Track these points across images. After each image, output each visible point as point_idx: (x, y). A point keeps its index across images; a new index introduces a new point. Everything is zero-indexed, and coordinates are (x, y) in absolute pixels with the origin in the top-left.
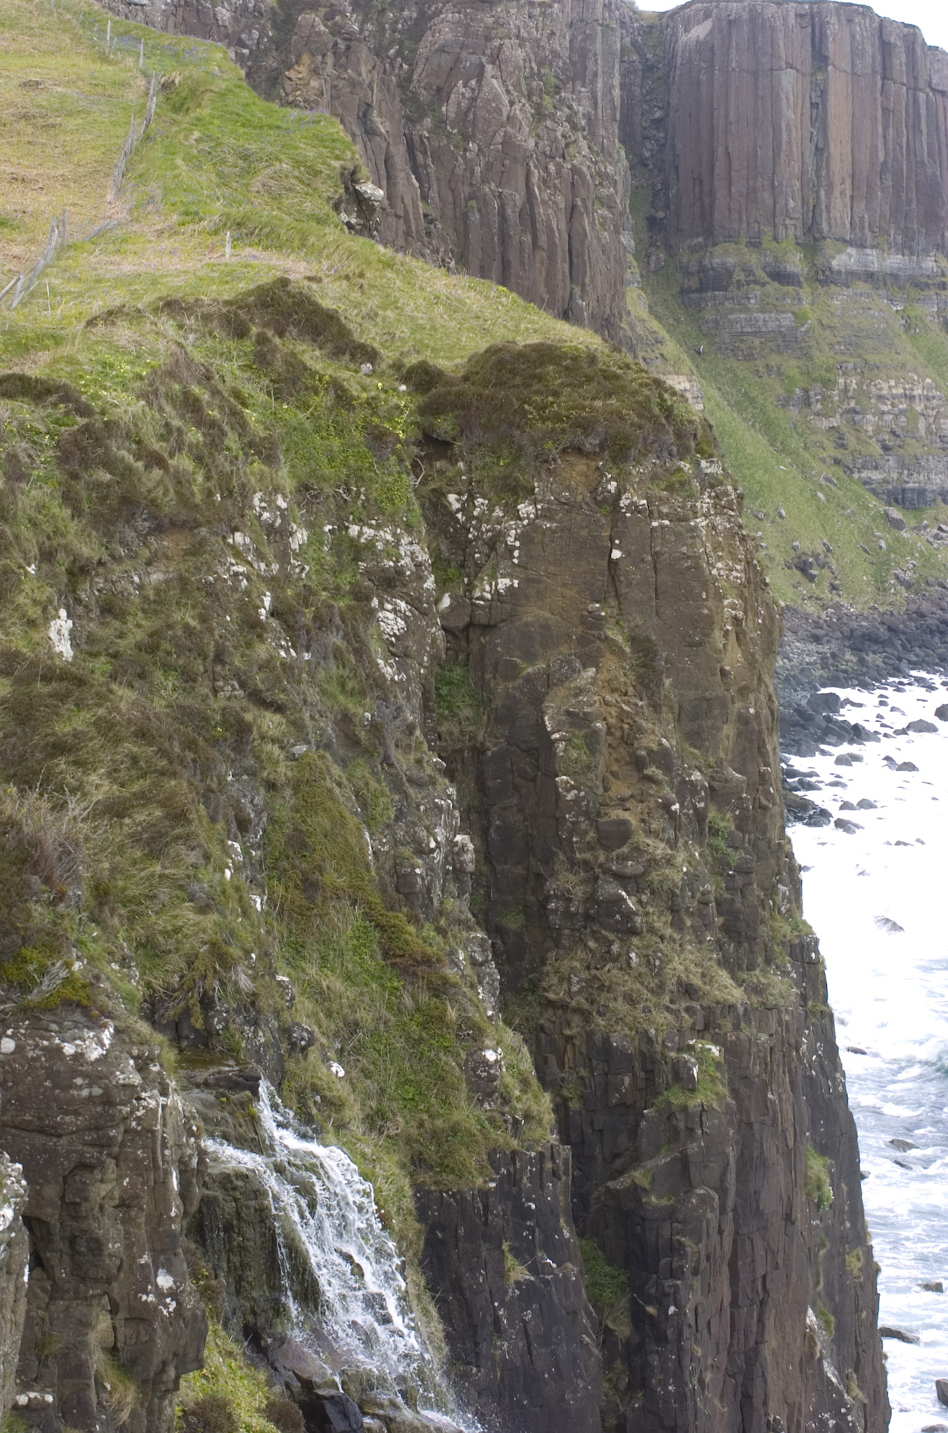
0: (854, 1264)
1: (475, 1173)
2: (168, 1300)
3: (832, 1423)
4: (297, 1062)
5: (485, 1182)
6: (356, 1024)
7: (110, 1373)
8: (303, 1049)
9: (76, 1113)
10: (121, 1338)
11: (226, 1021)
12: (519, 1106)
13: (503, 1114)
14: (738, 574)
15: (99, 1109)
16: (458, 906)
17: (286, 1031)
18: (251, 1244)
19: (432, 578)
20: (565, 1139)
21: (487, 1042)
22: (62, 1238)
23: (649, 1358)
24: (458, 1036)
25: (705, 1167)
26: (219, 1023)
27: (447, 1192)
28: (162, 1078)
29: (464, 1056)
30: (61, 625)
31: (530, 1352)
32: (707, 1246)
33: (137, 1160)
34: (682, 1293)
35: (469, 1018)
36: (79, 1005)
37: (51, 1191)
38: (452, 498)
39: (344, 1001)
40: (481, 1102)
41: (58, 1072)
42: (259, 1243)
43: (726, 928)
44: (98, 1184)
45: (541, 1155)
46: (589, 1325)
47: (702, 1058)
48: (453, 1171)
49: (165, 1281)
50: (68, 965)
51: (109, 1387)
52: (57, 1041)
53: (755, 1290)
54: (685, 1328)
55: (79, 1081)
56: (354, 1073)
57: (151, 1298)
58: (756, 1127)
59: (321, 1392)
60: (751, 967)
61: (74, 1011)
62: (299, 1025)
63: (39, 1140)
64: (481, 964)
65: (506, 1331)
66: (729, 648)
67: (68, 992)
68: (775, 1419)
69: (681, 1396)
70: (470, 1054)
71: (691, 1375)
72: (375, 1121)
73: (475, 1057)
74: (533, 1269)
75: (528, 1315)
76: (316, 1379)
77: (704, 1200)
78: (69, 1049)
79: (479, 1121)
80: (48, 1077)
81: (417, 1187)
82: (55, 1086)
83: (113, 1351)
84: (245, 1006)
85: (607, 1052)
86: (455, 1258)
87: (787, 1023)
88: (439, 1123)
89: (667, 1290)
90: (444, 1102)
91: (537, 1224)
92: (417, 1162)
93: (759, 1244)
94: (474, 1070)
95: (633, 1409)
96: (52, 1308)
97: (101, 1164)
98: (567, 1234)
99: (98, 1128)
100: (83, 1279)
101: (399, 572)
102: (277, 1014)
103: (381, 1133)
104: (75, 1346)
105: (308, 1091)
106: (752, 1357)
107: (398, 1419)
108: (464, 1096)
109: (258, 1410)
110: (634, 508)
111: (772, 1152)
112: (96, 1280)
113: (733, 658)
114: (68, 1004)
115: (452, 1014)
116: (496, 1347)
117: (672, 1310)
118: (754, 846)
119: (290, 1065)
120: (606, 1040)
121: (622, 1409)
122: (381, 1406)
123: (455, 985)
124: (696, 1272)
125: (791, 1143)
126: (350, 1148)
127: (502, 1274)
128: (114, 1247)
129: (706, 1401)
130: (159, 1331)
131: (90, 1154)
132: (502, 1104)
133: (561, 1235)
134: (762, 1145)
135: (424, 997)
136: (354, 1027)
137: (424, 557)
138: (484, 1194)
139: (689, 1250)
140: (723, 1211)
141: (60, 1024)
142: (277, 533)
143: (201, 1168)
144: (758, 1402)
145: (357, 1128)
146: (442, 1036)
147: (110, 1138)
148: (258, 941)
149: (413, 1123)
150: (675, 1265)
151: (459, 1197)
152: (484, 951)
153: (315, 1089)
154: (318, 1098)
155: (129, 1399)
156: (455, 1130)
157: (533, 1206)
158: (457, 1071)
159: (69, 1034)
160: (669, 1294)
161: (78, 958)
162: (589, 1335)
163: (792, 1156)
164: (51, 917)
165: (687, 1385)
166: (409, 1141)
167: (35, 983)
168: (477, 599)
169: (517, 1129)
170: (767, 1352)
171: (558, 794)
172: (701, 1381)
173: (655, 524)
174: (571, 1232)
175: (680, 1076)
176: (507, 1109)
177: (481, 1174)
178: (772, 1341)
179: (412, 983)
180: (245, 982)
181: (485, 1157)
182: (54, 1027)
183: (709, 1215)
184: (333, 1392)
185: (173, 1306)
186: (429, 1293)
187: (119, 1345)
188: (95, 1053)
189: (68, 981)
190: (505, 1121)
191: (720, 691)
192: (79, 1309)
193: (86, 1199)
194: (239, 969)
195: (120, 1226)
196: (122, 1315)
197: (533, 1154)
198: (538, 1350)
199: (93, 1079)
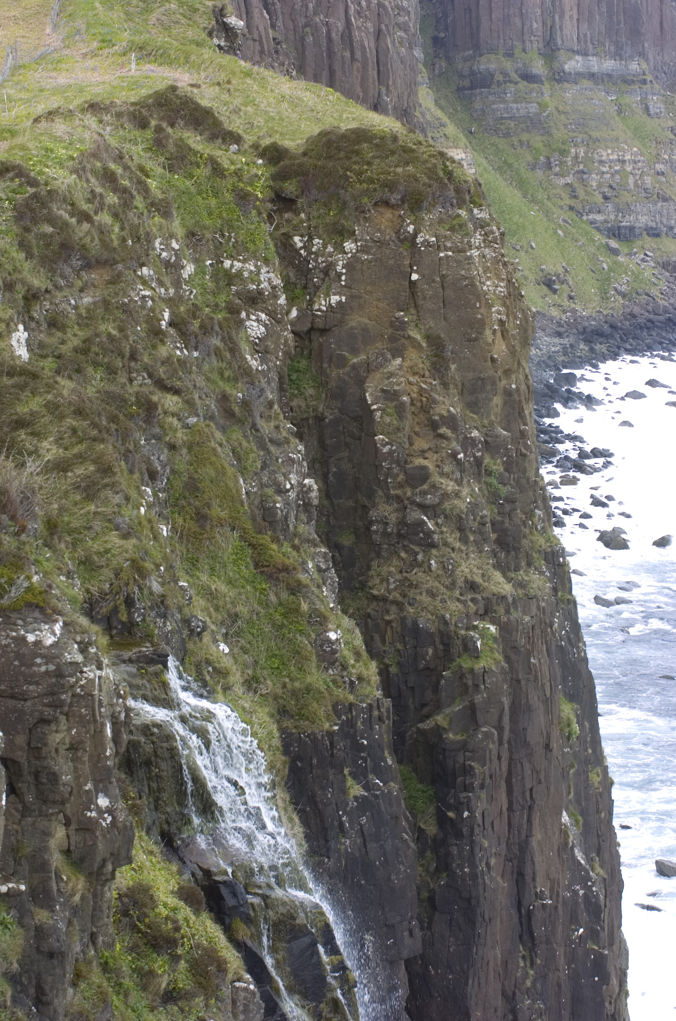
0: (595, 778)
1: (324, 720)
2: (106, 815)
3: (581, 892)
4: (195, 643)
5: (331, 726)
6: (236, 615)
7: (66, 868)
8: (199, 634)
9: (37, 683)
10: (73, 842)
11: (144, 615)
12: (354, 671)
13: (343, 677)
14: (502, 289)
15: (53, 680)
16: (307, 529)
17: (187, 622)
18: (165, 773)
19: (284, 296)
20: (387, 695)
21: (330, 626)
22: (29, 773)
23: (451, 849)
24: (309, 622)
25: (487, 712)
26: (138, 616)
27: (304, 734)
28: (98, 657)
29: (313, 636)
30: (20, 335)
31: (365, 847)
32: (490, 769)
33: (81, 717)
34: (473, 802)
35: (316, 610)
36: (37, 606)
37: (21, 740)
38: (297, 239)
39: (227, 599)
40: (327, 669)
41: (24, 654)
42: (170, 773)
43: (498, 541)
44: (54, 734)
45: (370, 706)
46: (407, 827)
47: (484, 634)
48: (307, 718)
49: (103, 802)
50: (29, 578)
51: (65, 878)
52: (22, 632)
53: (524, 799)
54: (476, 827)
55: (38, 661)
56: (236, 650)
57: (94, 814)
58: (523, 682)
59: (217, 878)
60: (517, 569)
61: (34, 611)
62: (196, 617)
63: (11, 703)
64: (325, 571)
65: (348, 832)
66: (497, 342)
67: (29, 597)
68: (541, 891)
69: (474, 876)
70: (318, 635)
71: (481, 860)
72: (251, 684)
73: (322, 637)
74: (366, 787)
75: (364, 820)
76: (214, 869)
77: (487, 735)
78: (31, 638)
79: (325, 682)
80: (16, 658)
81: (282, 730)
82: (22, 665)
83: (67, 852)
84: (157, 604)
85: (416, 630)
86: (311, 780)
87: (543, 608)
88: (297, 684)
89: (462, 800)
90: (300, 669)
91: (369, 755)
92: (282, 713)
93: (527, 765)
94: (321, 646)
95: (440, 885)
96: (23, 823)
97: (56, 720)
98: (390, 762)
99: (53, 694)
100: (45, 802)
101: (260, 293)
102: (180, 609)
103: (256, 692)
104: (40, 849)
105: (203, 664)
106: (524, 847)
107: (273, 896)
108: (314, 665)
109: (172, 892)
110: (426, 243)
111: (534, 699)
112: (54, 802)
113: (500, 349)
114: (30, 605)
115: (305, 607)
116: (341, 844)
117: (466, 814)
118: (518, 482)
119: (190, 646)
120: (415, 623)
121: (432, 886)
122: (260, 887)
123: (306, 586)
124: (482, 787)
125: (548, 694)
126: (234, 704)
127: (344, 791)
128: (66, 778)
129: (492, 879)
130: (100, 838)
131: (48, 712)
132: (342, 670)
133: (386, 762)
134: (527, 695)
135: (284, 595)
136: (235, 617)
137: (277, 281)
138: (330, 734)
139: (477, 771)
140: (501, 743)
141: (24, 620)
142: (173, 267)
143: (128, 721)
144: (528, 879)
145: (239, 690)
146: (298, 622)
147: (62, 701)
148: (165, 558)
149: (280, 686)
150: (467, 782)
151: (312, 737)
152: (326, 561)
153: (208, 662)
154: (210, 669)
155: (80, 887)
156: (308, 689)
157: (366, 743)
158: (309, 647)
159: (30, 627)
160: (463, 803)
161: (36, 573)
162: (407, 834)
163: (549, 704)
164: (16, 544)
165: (477, 867)
166: (276, 698)
167: (5, 591)
168: (316, 311)
169: (353, 688)
170: (534, 843)
171: (377, 450)
172: (488, 865)
173: (442, 255)
174: (393, 760)
175: (468, 647)
176: (345, 673)
177: (328, 720)
178: (538, 835)
179: (276, 585)
180: (156, 587)
181: (330, 708)
182: (20, 622)
183: (491, 746)
184: (226, 878)
185: (109, 819)
186: (292, 806)
187: (72, 848)
188: (49, 640)
189: (29, 589)
190: (344, 682)
191: (491, 372)
192: (42, 824)
193: (46, 745)
194: (152, 578)
195: (70, 764)
196: (73, 827)
197: (364, 705)
198: (372, 846)
199: (49, 659)
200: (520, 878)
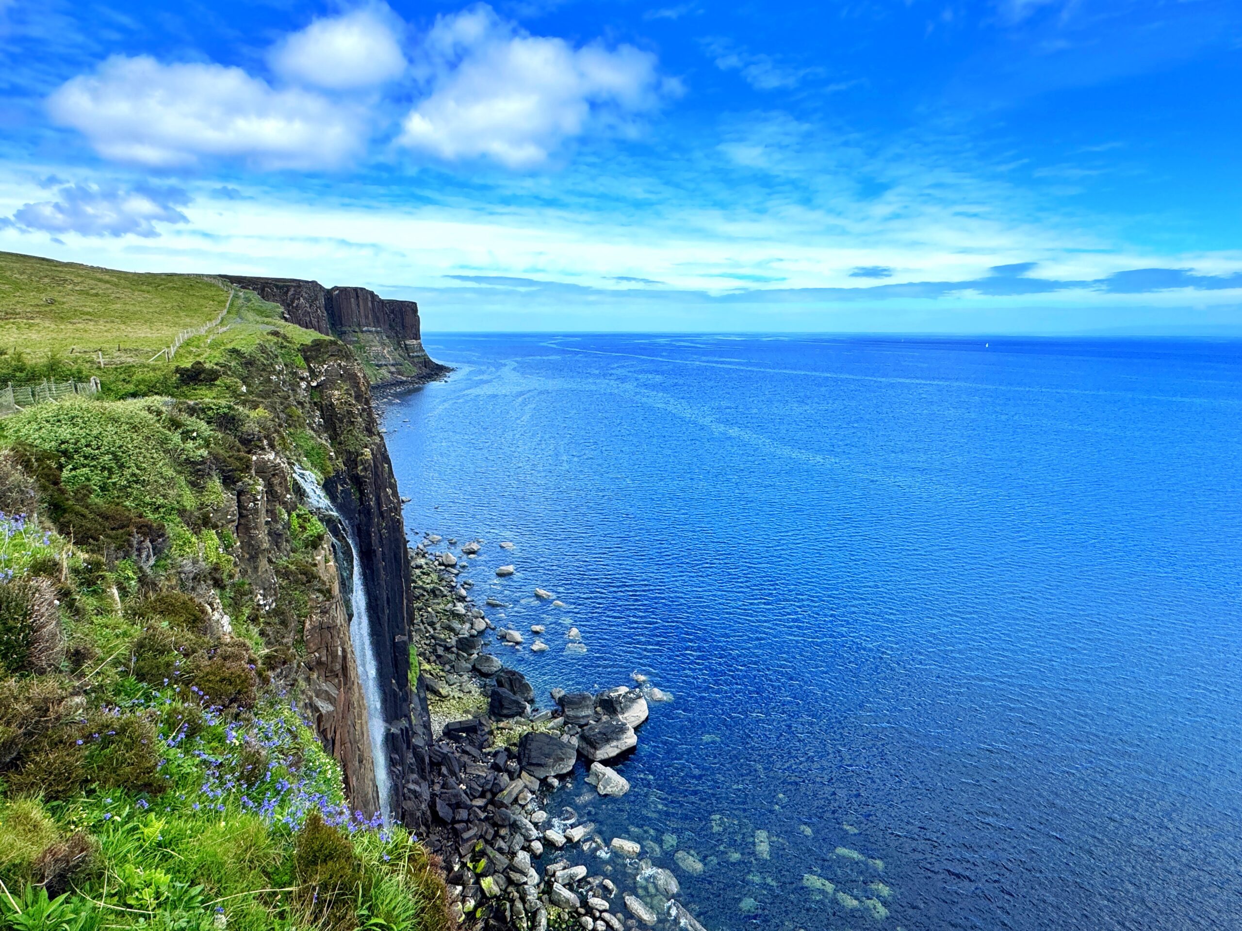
1: (331, 473)
2: (290, 499)
3: (392, 506)
9: (269, 468)
13: (335, 463)
15: (274, 467)
16: (322, 431)
19: (310, 378)
20: (345, 466)
22: (269, 491)
23: (363, 499)
25: (368, 468)
27: (328, 477)
30: (244, 388)
32: (370, 481)
33: (282, 476)
34: (367, 488)
38: (311, 365)
40: (331, 461)
43: (367, 431)
44: (275, 481)
45: (342, 469)
47: (366, 451)
48: (328, 473)
49: (288, 496)
52: (264, 456)
53: (378, 487)
54: (368, 494)
55: (269, 463)
56: (309, 459)
57: (287, 499)
58: (376, 461)
60: (372, 436)
63: (262, 474)
64: (327, 440)
65: (340, 497)
68: (384, 506)
69: (369, 504)
71: (370, 501)
72: (313, 466)
73: (328, 454)
74: (343, 487)
75: (343, 494)
77: (369, 473)
78: (266, 458)
79: (331, 465)
80: (263, 463)
81: (322, 477)
85: (350, 452)
86: (330, 487)
87: (379, 445)
88: (324, 466)
90: (325, 462)
91: (343, 480)
92: (322, 472)
93: (378, 479)
96: (268, 503)
99: (274, 471)
100: (274, 498)
101: (304, 377)
103: (315, 468)
104: (274, 509)
106: (379, 497)
108: (328, 461)
110: (344, 365)
111: (379, 465)
112: (277, 497)
116: (339, 500)
117: (366, 491)
118: (370, 418)
121: (360, 508)
124: (369, 485)
126: (310, 471)
127: (338, 489)
128: (279, 491)
129: (373, 505)
130: (289, 505)
133: (347, 481)
137: (308, 375)
138: (333, 476)
139: (367, 481)
140: (372, 475)
145: (311, 468)
147: (277, 472)
149: (320, 466)
150: (365, 484)
152: (327, 437)
153: (303, 462)
156: (327, 466)
157: (342, 477)
162: (353, 497)
166: (320, 469)
168: (318, 381)
169: (337, 465)
178: (382, 494)
181: (333, 470)
186: (327, 493)
188: (272, 458)
193: (273, 483)
195: (280, 487)
198: (346, 500)
199: (272, 462)
200: (379, 504)
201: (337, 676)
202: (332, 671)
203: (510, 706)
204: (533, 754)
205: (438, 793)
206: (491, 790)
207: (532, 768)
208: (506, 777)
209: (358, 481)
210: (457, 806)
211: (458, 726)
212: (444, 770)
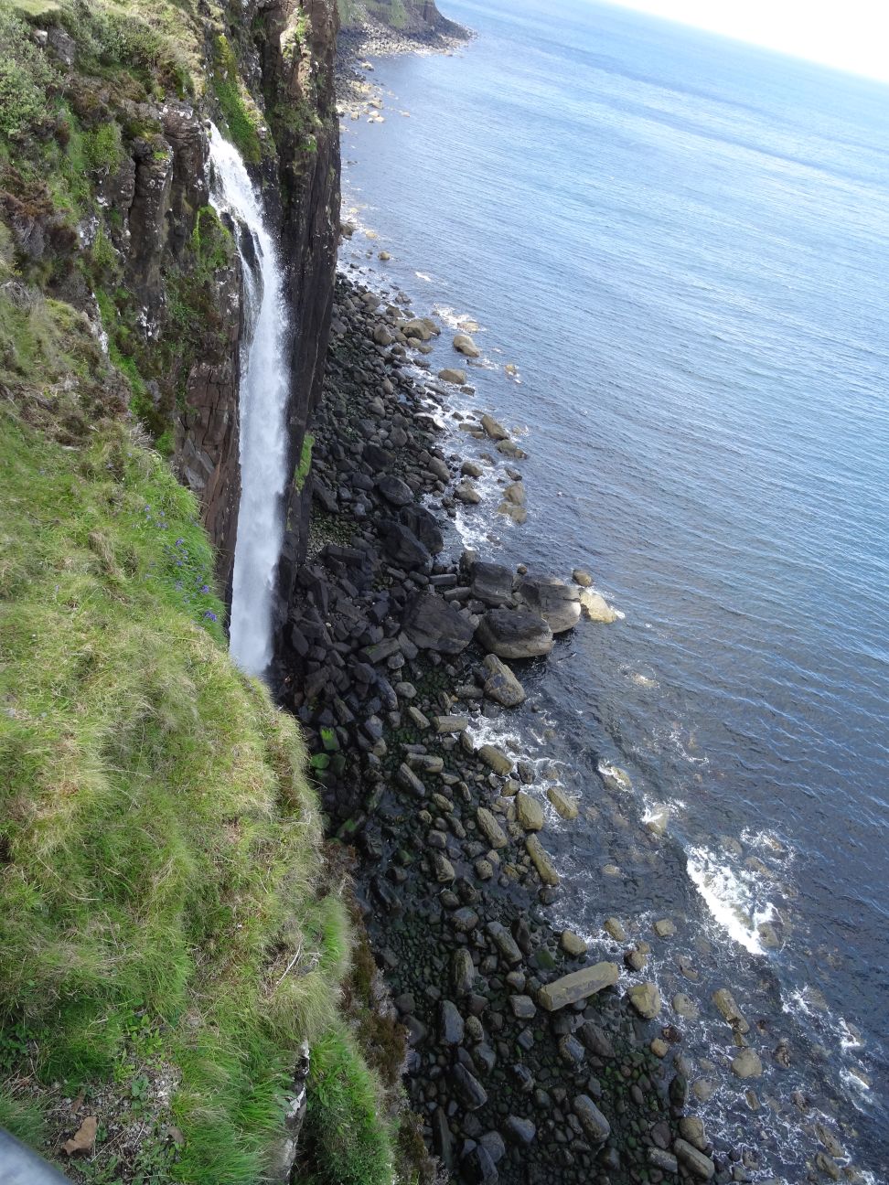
3: (328, 234)
7: (186, 204)
9: (184, 134)
10: (188, 195)
12: (269, 144)
14: (332, 9)
15: (189, 133)
16: (257, 87)
17: (217, 113)
20: (278, 154)
22: (176, 167)
23: (291, 212)
25: (309, 167)
26: (201, 108)
32: (307, 187)
33: (195, 149)
34: (300, 197)
40: (260, 141)
41: (178, 121)
44: (187, 154)
45: (273, 158)
46: (280, 202)
47: (311, 139)
48: (252, 158)
49: (200, 182)
51: (185, 207)
52: (178, 112)
53: (316, 200)
54: (300, 206)
55: (184, 124)
56: (230, 127)
57: (196, 186)
58: (321, 159)
60: (324, 117)
62: (220, 112)
64: (261, 104)
68: (317, 231)
69: (298, 223)
71: (300, 218)
73: (260, 129)
74: (269, 186)
77: (308, 176)
78: (182, 115)
80: (175, 121)
82: (177, 125)
83: (187, 199)
87: (330, 133)
89: (297, 196)
91: (271, 175)
93: (318, 188)
94: (259, 132)
97: (188, 149)
98: (277, 179)
99: (188, 138)
106: (313, 215)
112: (185, 180)
117: (297, 201)
120: (288, 129)
124: (304, 193)
125: (328, 164)
128: (190, 171)
129: (303, 225)
130: (198, 195)
131: (185, 145)
134: (322, 164)
139: (303, 187)
140: (312, 179)
141: (179, 106)
144: (313, 226)
147: (191, 142)
150: (299, 190)
151: (254, 165)
155: (190, 211)
159: (182, 110)
161: (184, 89)
170: (317, 215)
172: (302, 220)
178: (318, 212)
181: (260, 156)
183: (309, 180)
185: (202, 189)
188: (189, 117)
193: (185, 158)
196: (189, 189)
199: (189, 125)
200: (311, 226)
201: (216, 447)
202: (211, 439)
203: (408, 552)
204: (421, 618)
205: (297, 619)
206: (358, 639)
207: (414, 633)
208: (380, 632)
209: (289, 181)
210: (317, 642)
211: (339, 553)
212: (310, 596)
